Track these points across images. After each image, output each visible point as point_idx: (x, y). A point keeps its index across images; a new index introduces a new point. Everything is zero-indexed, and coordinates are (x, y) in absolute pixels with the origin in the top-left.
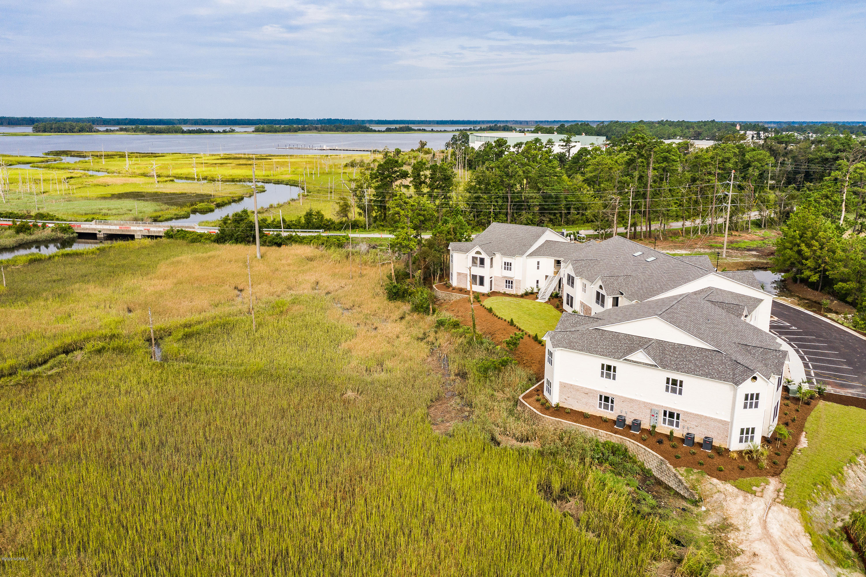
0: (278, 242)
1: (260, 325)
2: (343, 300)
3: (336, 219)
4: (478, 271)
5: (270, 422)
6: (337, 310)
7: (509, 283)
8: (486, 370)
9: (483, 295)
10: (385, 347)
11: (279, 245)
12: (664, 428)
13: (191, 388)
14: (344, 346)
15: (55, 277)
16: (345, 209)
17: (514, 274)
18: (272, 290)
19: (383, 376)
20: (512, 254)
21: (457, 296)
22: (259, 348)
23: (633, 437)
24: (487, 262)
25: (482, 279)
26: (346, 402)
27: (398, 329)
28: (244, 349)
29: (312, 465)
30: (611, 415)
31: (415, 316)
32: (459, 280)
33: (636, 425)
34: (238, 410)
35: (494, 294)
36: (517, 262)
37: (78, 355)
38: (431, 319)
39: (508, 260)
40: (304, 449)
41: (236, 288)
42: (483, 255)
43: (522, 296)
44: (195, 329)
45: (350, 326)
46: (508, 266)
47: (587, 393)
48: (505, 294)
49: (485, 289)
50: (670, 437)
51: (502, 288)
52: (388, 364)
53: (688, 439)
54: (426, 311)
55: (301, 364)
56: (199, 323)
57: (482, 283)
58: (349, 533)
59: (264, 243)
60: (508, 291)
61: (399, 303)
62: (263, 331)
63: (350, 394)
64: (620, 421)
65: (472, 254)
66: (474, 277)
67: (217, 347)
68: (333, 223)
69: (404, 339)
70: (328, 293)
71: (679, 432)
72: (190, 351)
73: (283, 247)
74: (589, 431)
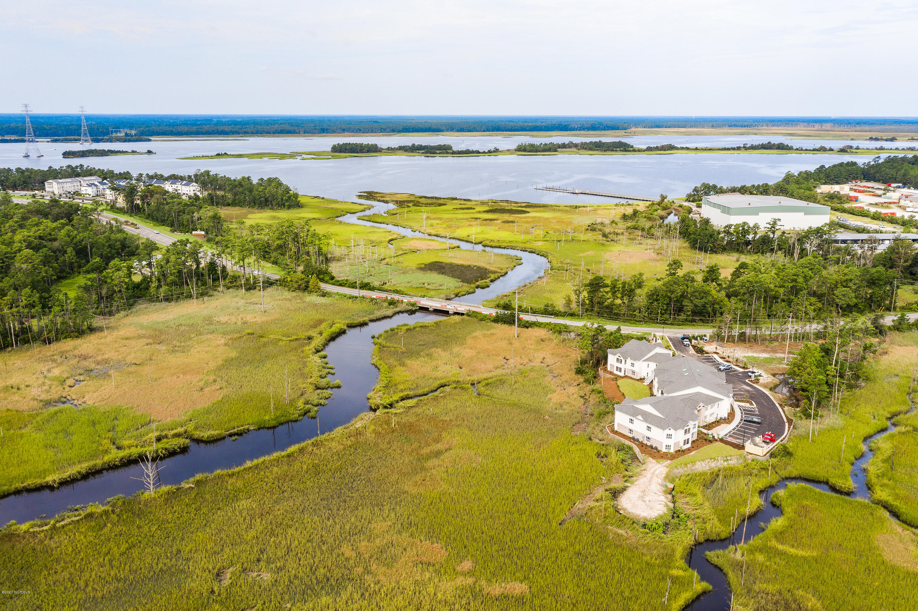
0: (527, 325)
1: (515, 382)
2: (554, 372)
3: (562, 310)
4: (619, 365)
5: (518, 423)
6: (549, 378)
7: (633, 372)
8: (600, 414)
9: (621, 377)
10: (566, 399)
11: (527, 327)
12: (645, 442)
13: (491, 407)
14: (549, 396)
15: (421, 343)
16: (569, 302)
17: (635, 369)
18: (522, 362)
19: (561, 411)
20: (635, 360)
21: (608, 376)
22: (515, 394)
23: (635, 444)
24: (623, 361)
25: (621, 369)
26: (544, 420)
27: (574, 391)
28: (509, 393)
29: (530, 437)
30: (631, 436)
31: (585, 385)
32: (611, 368)
33: (638, 440)
34: (507, 418)
35: (626, 377)
36: (637, 363)
37: (447, 389)
38: (590, 387)
39: (633, 362)
40: (528, 433)
41: (505, 358)
42: (621, 358)
43: (638, 380)
44: (490, 381)
45: (553, 387)
46: (633, 365)
47: (625, 427)
48: (631, 378)
49: (622, 374)
50: (646, 445)
51: (630, 375)
52: (564, 407)
53: (651, 447)
54: (589, 383)
55: (531, 403)
56: (490, 378)
57: (620, 371)
58: (537, 455)
59: (519, 326)
60: (633, 376)
61: (579, 376)
62: (516, 386)
63: (547, 417)
64: (633, 438)
65: (617, 357)
66: (617, 368)
67: (498, 391)
68: (560, 312)
69: (575, 396)
70: (548, 366)
71: (649, 444)
72: (488, 392)
73: (530, 329)
74: (623, 440)
